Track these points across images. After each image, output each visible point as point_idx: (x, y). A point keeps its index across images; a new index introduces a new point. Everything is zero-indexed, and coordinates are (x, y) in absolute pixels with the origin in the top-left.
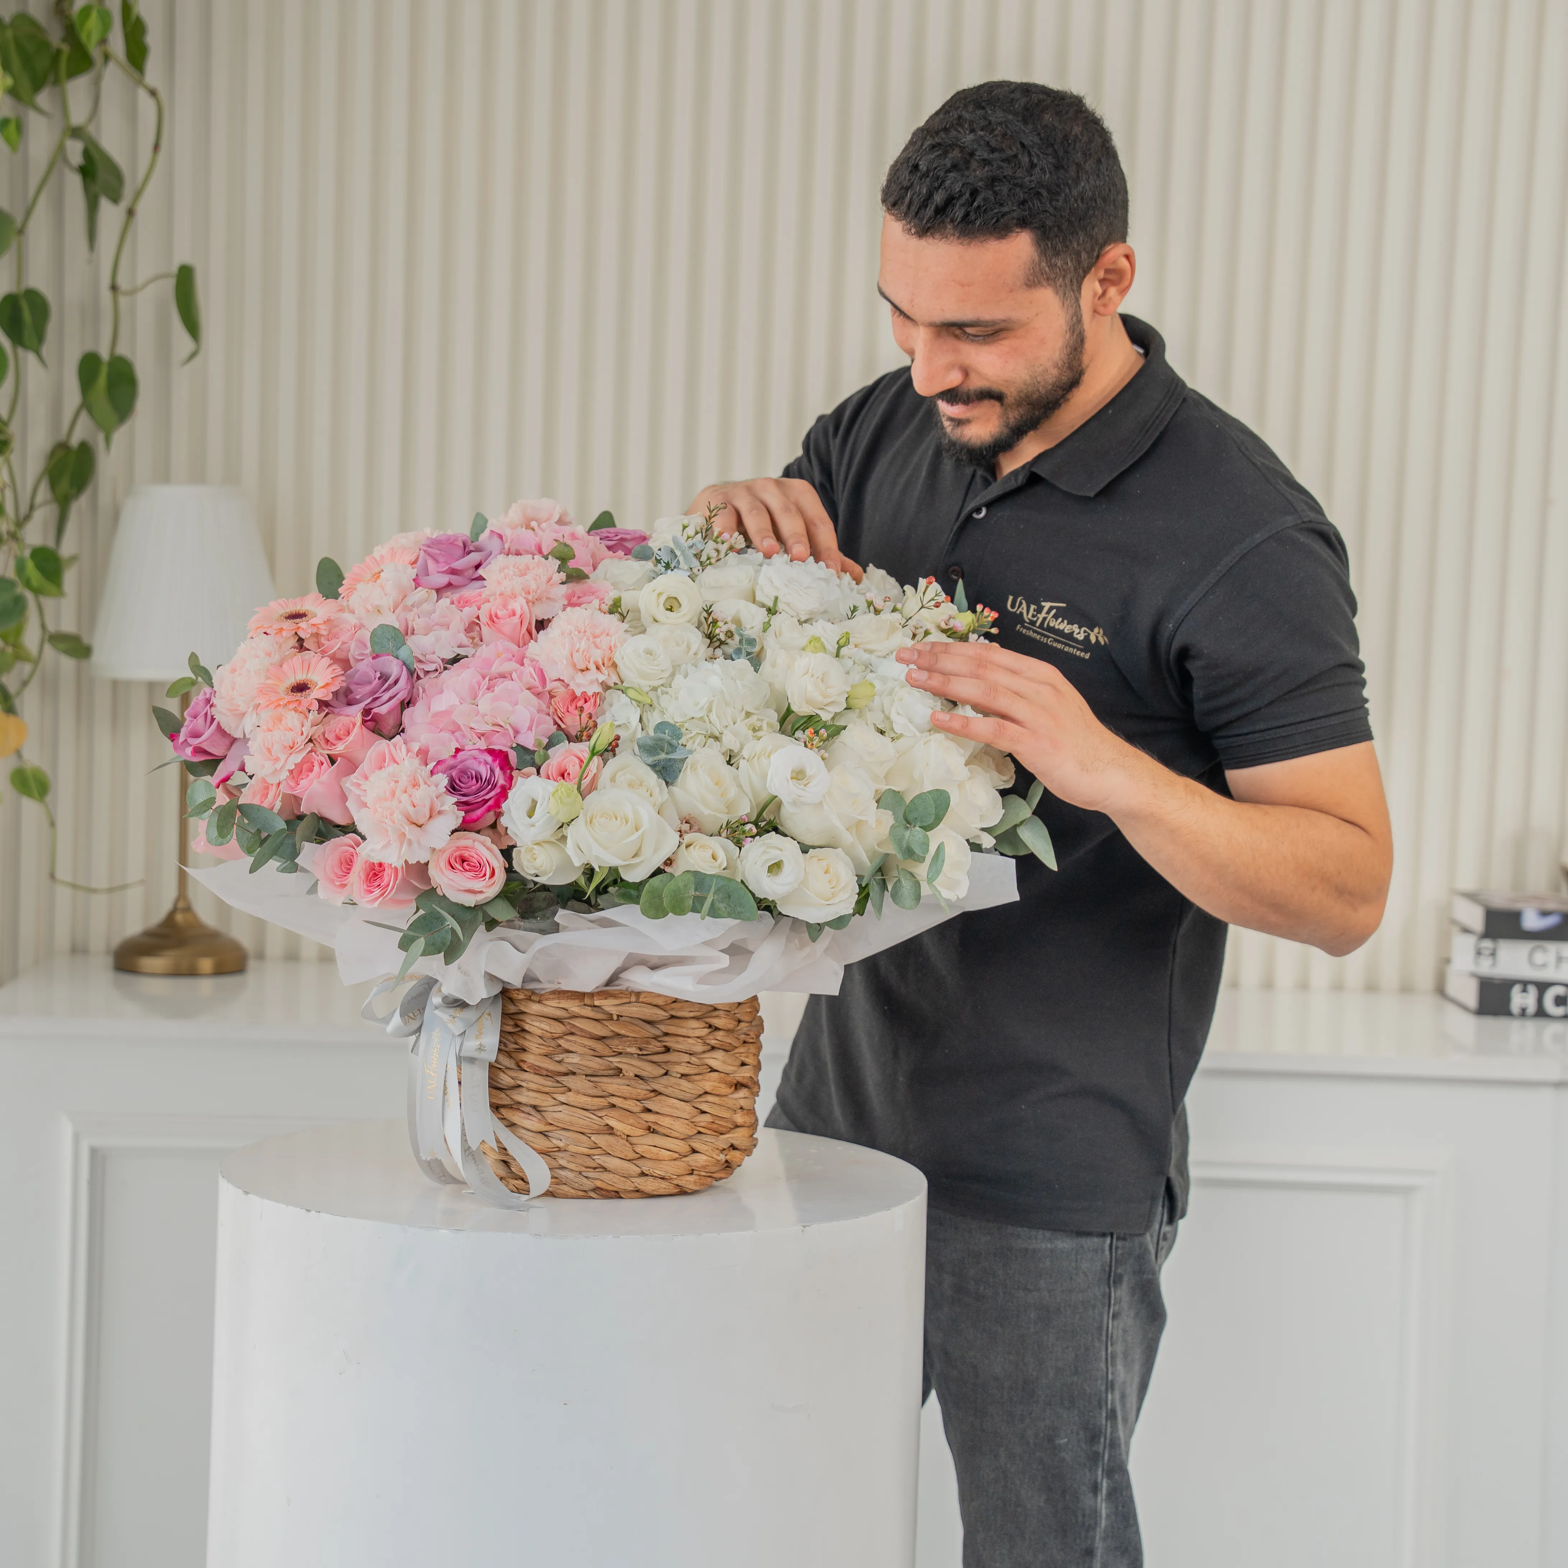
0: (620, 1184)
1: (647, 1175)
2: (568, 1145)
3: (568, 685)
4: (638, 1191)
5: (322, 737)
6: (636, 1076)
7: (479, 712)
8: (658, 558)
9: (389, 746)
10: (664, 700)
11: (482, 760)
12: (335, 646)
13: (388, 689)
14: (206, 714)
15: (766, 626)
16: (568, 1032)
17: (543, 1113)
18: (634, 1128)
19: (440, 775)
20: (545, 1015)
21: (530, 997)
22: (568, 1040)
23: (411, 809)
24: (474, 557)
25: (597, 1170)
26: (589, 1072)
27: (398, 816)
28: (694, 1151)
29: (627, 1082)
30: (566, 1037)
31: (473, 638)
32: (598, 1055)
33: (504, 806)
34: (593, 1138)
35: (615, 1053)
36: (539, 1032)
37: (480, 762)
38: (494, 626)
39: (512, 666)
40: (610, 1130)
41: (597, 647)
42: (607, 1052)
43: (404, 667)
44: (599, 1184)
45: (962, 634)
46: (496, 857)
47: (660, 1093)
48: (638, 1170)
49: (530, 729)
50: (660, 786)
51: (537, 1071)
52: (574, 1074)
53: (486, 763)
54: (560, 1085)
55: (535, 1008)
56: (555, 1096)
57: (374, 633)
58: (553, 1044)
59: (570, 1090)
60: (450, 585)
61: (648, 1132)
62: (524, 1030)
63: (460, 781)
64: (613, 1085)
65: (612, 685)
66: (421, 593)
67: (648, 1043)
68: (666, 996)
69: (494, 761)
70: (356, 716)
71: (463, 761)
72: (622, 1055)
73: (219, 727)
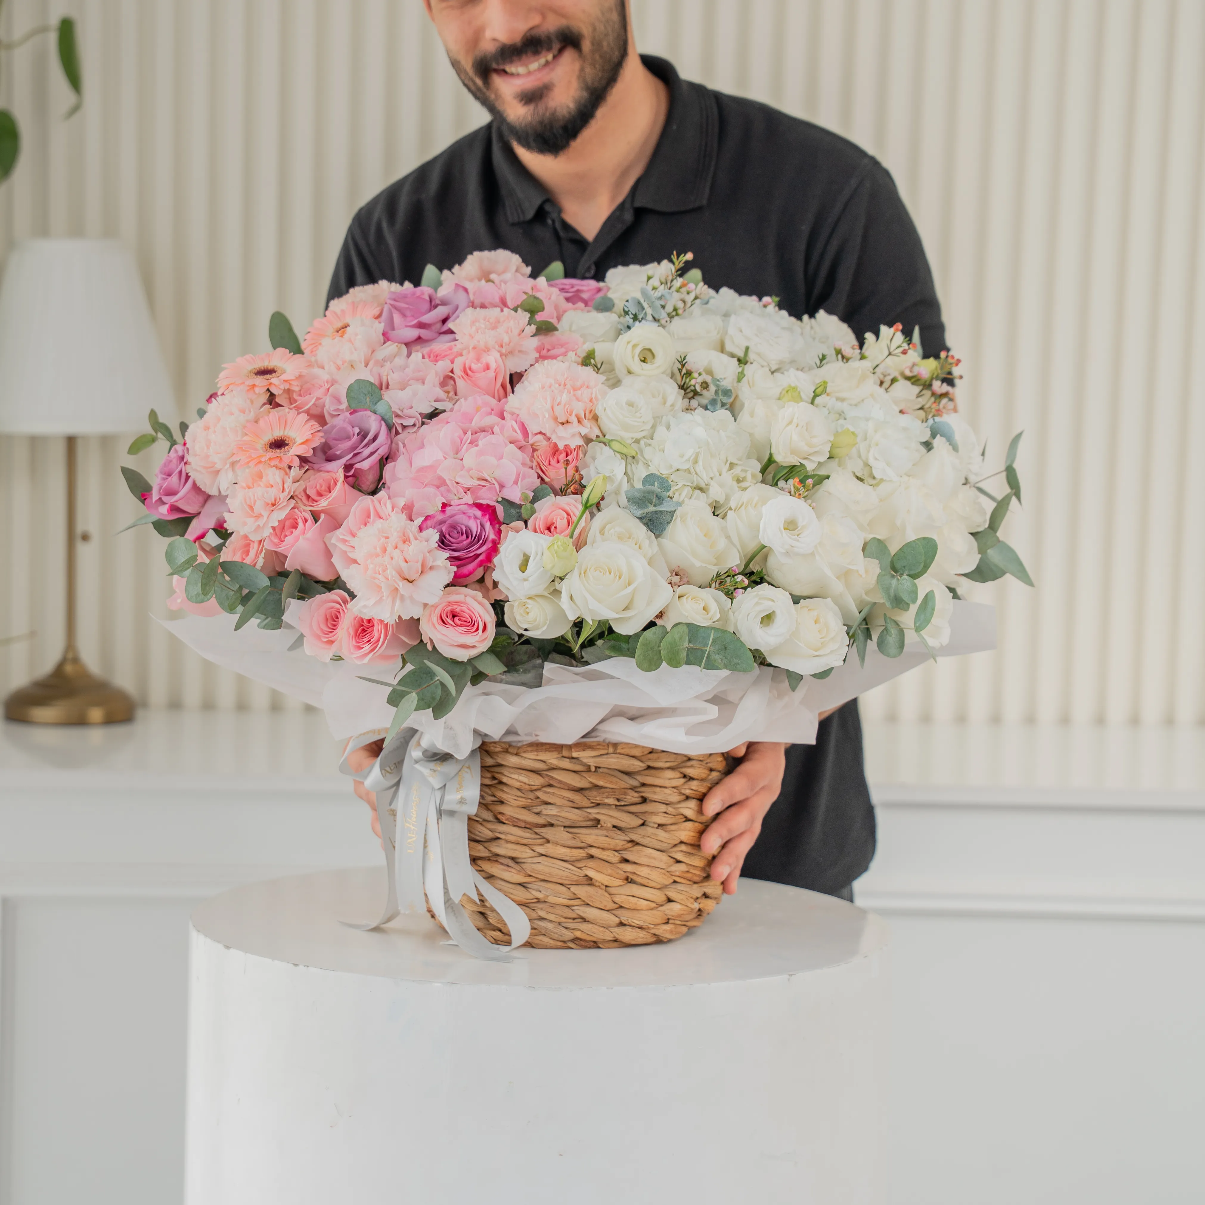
0: (599, 934)
1: (625, 925)
2: (548, 897)
3: (550, 438)
4: (616, 941)
5: (304, 494)
6: (614, 826)
7: (464, 467)
8: (626, 309)
9: (373, 501)
10: (647, 452)
11: (471, 515)
12: (309, 402)
13: (368, 444)
14: (180, 472)
15: (739, 377)
16: (546, 784)
17: (522, 865)
18: (613, 879)
19: (430, 530)
20: (523, 767)
21: (508, 749)
22: (546, 792)
23: (403, 565)
24: (442, 311)
25: (576, 921)
26: (568, 824)
27: (390, 573)
28: (670, 900)
29: (605, 833)
30: (544, 789)
31: (448, 392)
32: (577, 806)
33: (496, 560)
34: (574, 889)
35: (592, 805)
36: (517, 784)
37: (468, 517)
38: (470, 379)
39: (492, 420)
40: (589, 881)
41: (578, 399)
42: (584, 803)
43: (383, 422)
44: (578, 934)
45: (926, 381)
46: (487, 612)
47: (639, 844)
48: (617, 920)
49: (515, 483)
50: (649, 538)
51: (515, 823)
52: (553, 825)
53: (476, 518)
54: (539, 837)
55: (512, 760)
56: (534, 848)
57: (349, 389)
58: (532, 796)
59: (549, 842)
60: (419, 339)
61: (626, 881)
62: (501, 783)
63: (450, 536)
64: (591, 836)
65: (594, 438)
66: (391, 347)
67: (626, 794)
68: (643, 747)
69: (483, 515)
70: (337, 472)
71: (452, 516)
72: (600, 807)
73: (194, 484)
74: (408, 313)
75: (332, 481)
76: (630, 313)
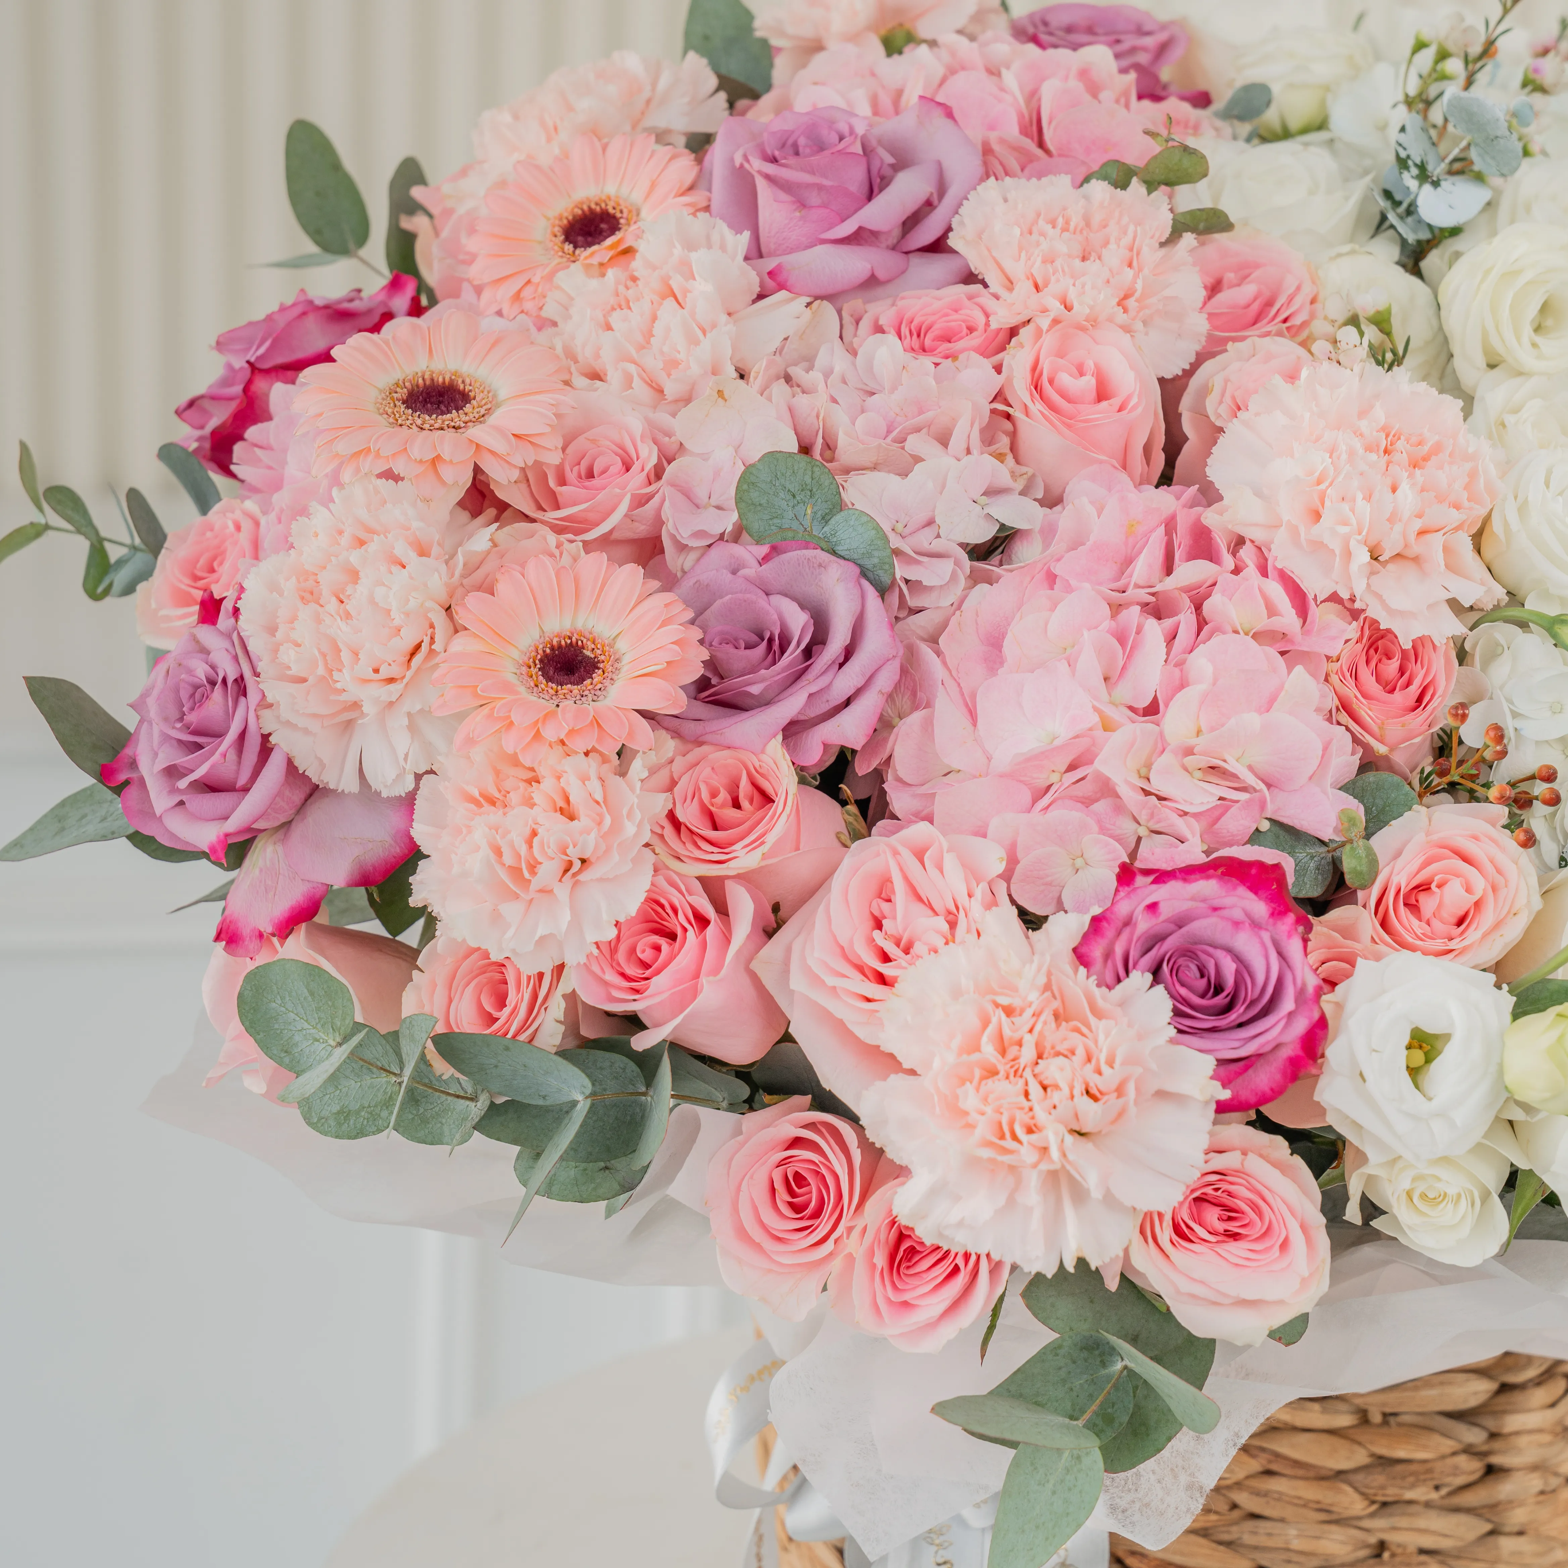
3: (1364, 613)
5: (668, 824)
6: (1422, 1551)
8: (1403, 154)
11: (1233, 914)
12: (611, 508)
13: (839, 662)
14: (243, 732)
22: (1258, 1493)
24: (906, 188)
30: (1256, 1483)
31: (1000, 457)
32: (1334, 1517)
33: (1332, 1055)
35: (1374, 1507)
37: (1232, 924)
38: (1068, 426)
43: (866, 584)
53: (1256, 925)
57: (747, 480)
60: (872, 282)
65: (1491, 607)
66: (790, 311)
67: (1455, 1470)
69: (1272, 915)
70: (763, 752)
71: (1180, 922)
72: (1389, 1510)
73: (291, 767)
74: (814, 199)
75: (744, 773)
76: (1410, 163)
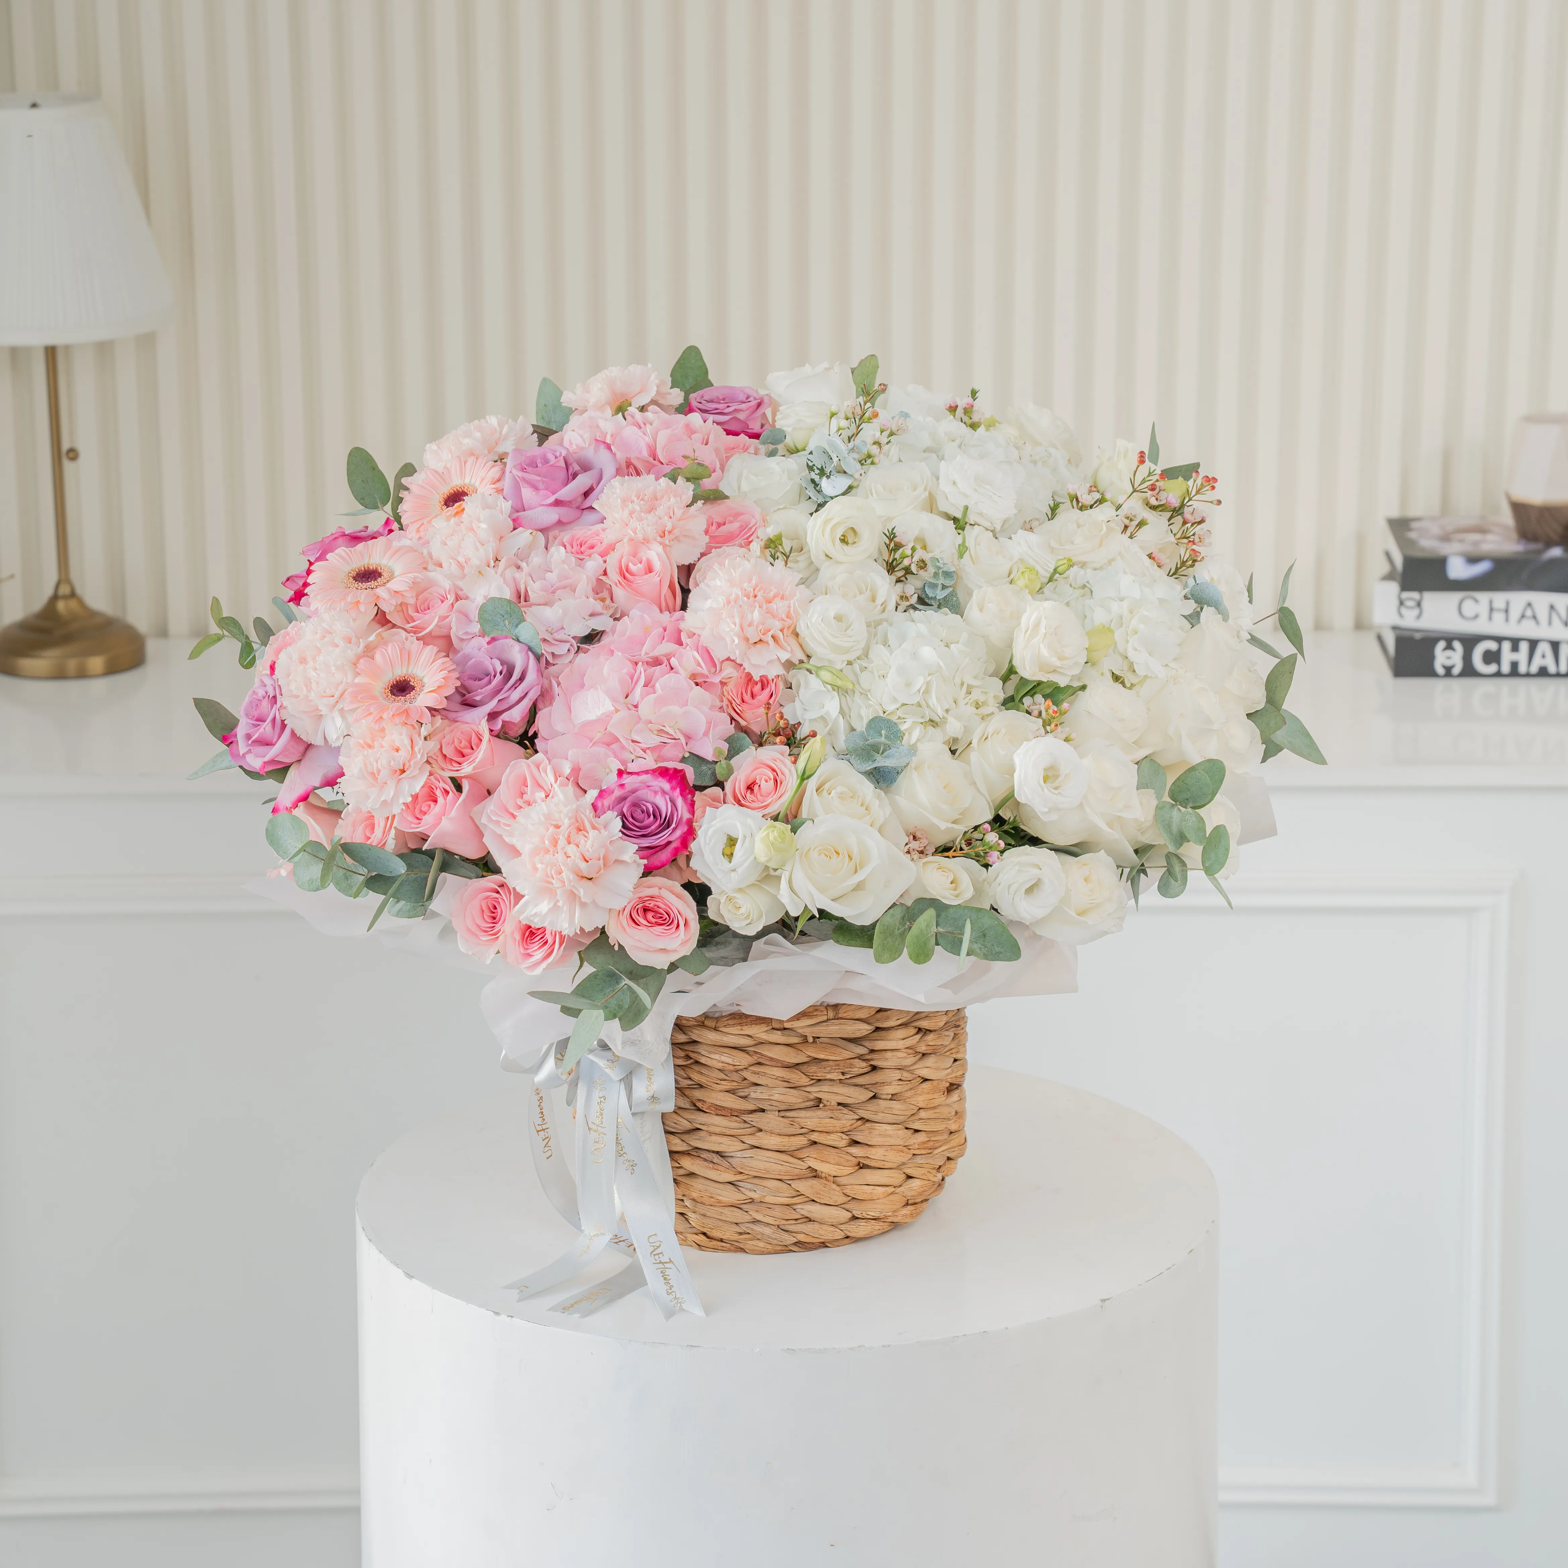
0: (827, 1234)
1: (857, 1218)
2: (765, 1196)
3: (741, 665)
4: (847, 1237)
5: (439, 754)
6: (839, 1104)
7: (640, 719)
8: (811, 464)
9: (529, 766)
10: (864, 677)
11: (657, 789)
12: (431, 622)
13: (515, 686)
14: (274, 719)
15: (962, 550)
16: (756, 1062)
17: (730, 1160)
18: (842, 1168)
19: (609, 813)
20: (726, 1045)
21: (703, 1023)
22: (754, 1073)
23: (583, 865)
24: (583, 481)
25: (799, 1221)
26: (783, 1107)
27: (567, 875)
28: (909, 1177)
29: (829, 1114)
30: (753, 1068)
31: (603, 600)
32: (792, 1085)
33: (693, 846)
34: (795, 1185)
35: (812, 1082)
36: (720, 1066)
37: (656, 793)
38: (630, 586)
39: (668, 647)
40: (815, 1174)
41: (774, 616)
42: (804, 1080)
43: (530, 653)
44: (801, 1237)
45: (1175, 508)
46: (688, 906)
47: (868, 1121)
48: (849, 1215)
49: (706, 734)
50: (878, 797)
51: (721, 1111)
52: (763, 1111)
53: (664, 793)
54: (749, 1126)
55: (711, 1036)
56: (744, 1139)
57: (483, 609)
58: (735, 1077)
59: (761, 1130)
60: (560, 523)
61: (857, 1168)
62: (697, 1062)
63: (632, 817)
64: (811, 1119)
65: (797, 662)
66: (524, 536)
67: (852, 1066)
68: (870, 1007)
69: (671, 789)
70: (479, 724)
71: (634, 791)
72: (820, 1083)
73: (293, 734)
74: (541, 486)
75: (473, 733)
76: (815, 468)
